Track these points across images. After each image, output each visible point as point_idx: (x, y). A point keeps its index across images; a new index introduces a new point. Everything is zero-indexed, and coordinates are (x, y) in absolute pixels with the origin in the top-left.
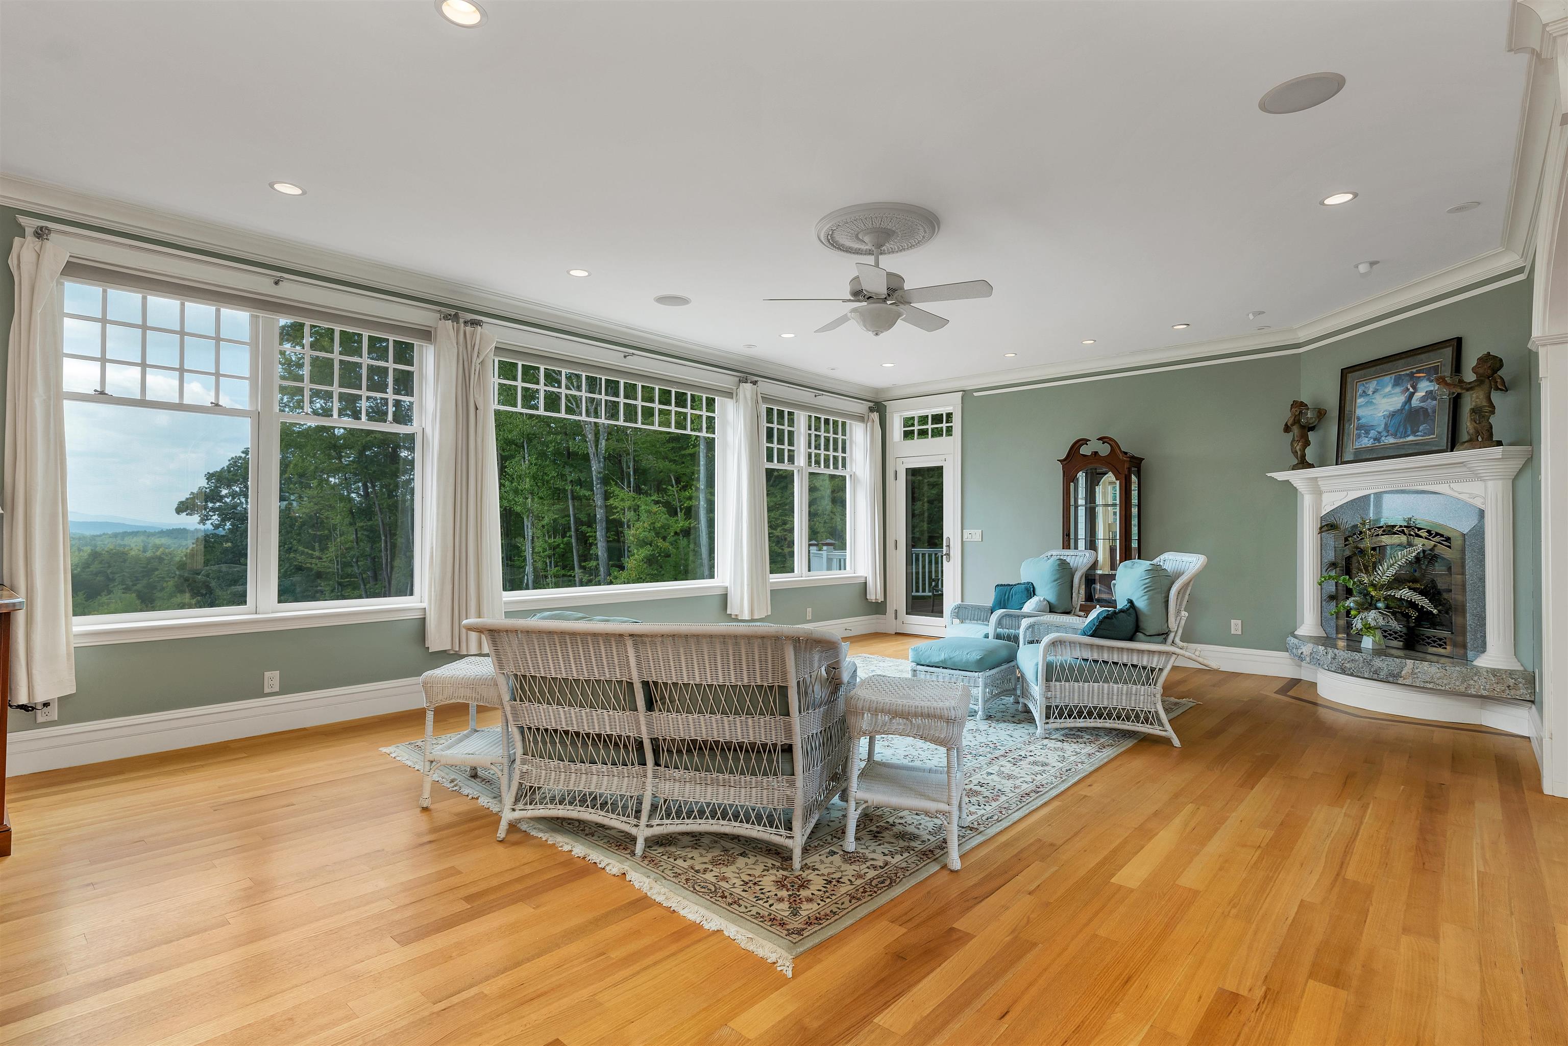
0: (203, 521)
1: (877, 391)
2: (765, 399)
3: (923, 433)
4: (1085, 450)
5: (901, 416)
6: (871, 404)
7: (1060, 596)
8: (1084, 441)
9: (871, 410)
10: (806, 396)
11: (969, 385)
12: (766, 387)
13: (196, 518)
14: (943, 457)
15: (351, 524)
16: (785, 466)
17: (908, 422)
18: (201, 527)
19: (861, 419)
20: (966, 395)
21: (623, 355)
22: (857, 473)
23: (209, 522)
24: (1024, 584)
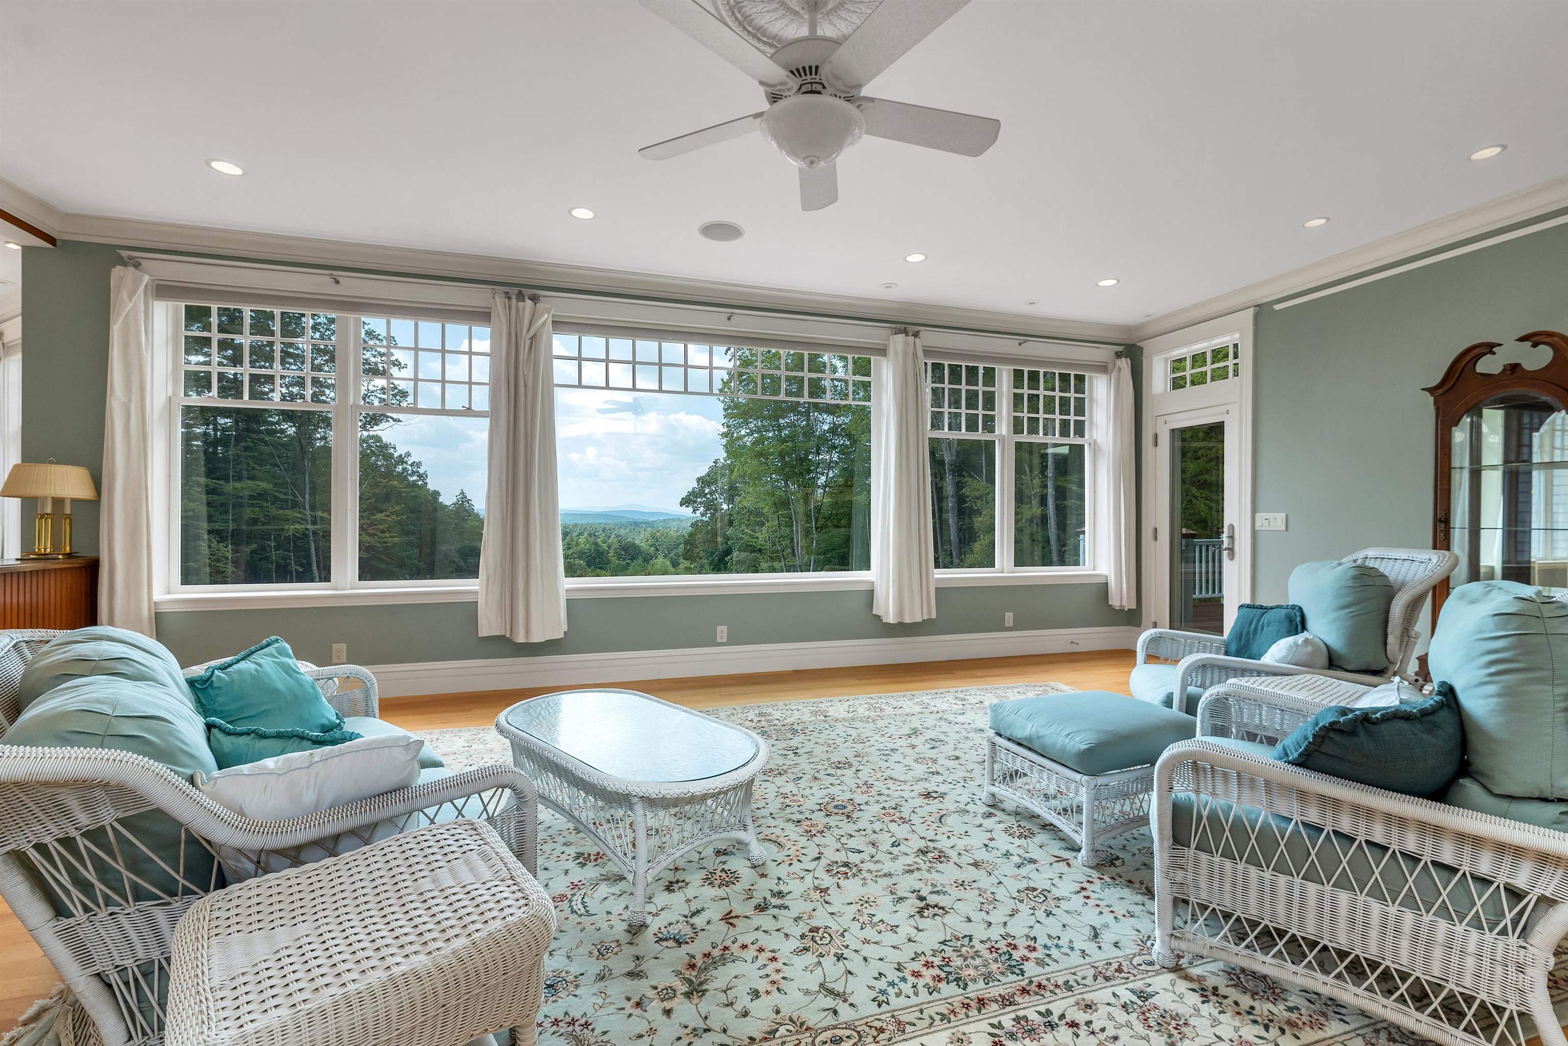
0: (694, 511)
1: (1128, 329)
2: (927, 352)
3: (1198, 380)
4: (1488, 365)
5: (1166, 359)
6: (1120, 349)
7: (1354, 636)
8: (1489, 348)
9: (1118, 355)
10: (1008, 346)
11: (1265, 295)
12: (931, 338)
13: (691, 509)
14: (1225, 408)
15: (774, 513)
16: (980, 435)
17: (1178, 364)
18: (694, 515)
19: (1103, 368)
20: (1262, 312)
21: (726, 316)
22: (1099, 441)
23: (698, 512)
24: (1287, 607)
